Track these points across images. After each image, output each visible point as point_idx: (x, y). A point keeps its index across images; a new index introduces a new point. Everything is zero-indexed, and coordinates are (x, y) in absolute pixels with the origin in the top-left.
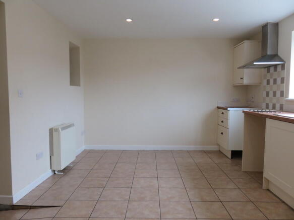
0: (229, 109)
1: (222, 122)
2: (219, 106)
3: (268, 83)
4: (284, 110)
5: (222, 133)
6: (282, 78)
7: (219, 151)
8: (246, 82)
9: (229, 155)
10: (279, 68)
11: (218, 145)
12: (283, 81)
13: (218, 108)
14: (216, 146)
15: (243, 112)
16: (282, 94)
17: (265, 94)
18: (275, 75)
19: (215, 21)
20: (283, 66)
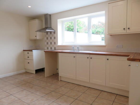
0: (33, 51)
1: (28, 57)
2: (24, 49)
3: (47, 38)
4: (56, 49)
5: (28, 63)
6: (54, 37)
7: (26, 72)
8: (38, 38)
9: (34, 72)
10: (53, 33)
11: (25, 69)
12: (55, 38)
13: (24, 50)
14: (24, 70)
15: (44, 51)
16: (55, 43)
17: (46, 43)
18: (51, 36)
19: (29, 7)
20: (54, 32)
